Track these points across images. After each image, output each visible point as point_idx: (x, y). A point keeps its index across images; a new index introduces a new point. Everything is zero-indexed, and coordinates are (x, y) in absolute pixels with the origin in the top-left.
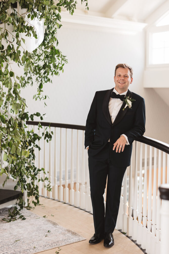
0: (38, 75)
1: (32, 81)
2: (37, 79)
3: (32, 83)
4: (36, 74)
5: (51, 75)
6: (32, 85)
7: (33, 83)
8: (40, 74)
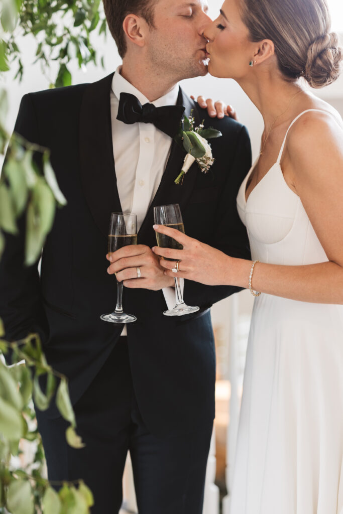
0: (42, 35)
1: (20, 63)
2: (40, 54)
3: (21, 70)
4: (35, 31)
5: (100, 33)
6: (21, 79)
7: (25, 70)
8: (50, 30)
